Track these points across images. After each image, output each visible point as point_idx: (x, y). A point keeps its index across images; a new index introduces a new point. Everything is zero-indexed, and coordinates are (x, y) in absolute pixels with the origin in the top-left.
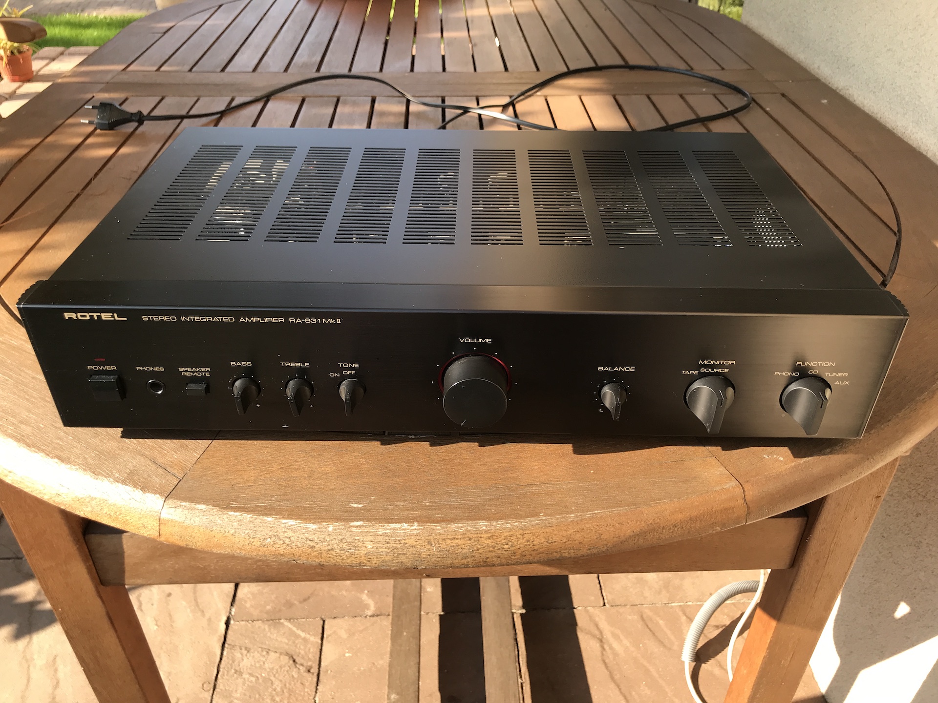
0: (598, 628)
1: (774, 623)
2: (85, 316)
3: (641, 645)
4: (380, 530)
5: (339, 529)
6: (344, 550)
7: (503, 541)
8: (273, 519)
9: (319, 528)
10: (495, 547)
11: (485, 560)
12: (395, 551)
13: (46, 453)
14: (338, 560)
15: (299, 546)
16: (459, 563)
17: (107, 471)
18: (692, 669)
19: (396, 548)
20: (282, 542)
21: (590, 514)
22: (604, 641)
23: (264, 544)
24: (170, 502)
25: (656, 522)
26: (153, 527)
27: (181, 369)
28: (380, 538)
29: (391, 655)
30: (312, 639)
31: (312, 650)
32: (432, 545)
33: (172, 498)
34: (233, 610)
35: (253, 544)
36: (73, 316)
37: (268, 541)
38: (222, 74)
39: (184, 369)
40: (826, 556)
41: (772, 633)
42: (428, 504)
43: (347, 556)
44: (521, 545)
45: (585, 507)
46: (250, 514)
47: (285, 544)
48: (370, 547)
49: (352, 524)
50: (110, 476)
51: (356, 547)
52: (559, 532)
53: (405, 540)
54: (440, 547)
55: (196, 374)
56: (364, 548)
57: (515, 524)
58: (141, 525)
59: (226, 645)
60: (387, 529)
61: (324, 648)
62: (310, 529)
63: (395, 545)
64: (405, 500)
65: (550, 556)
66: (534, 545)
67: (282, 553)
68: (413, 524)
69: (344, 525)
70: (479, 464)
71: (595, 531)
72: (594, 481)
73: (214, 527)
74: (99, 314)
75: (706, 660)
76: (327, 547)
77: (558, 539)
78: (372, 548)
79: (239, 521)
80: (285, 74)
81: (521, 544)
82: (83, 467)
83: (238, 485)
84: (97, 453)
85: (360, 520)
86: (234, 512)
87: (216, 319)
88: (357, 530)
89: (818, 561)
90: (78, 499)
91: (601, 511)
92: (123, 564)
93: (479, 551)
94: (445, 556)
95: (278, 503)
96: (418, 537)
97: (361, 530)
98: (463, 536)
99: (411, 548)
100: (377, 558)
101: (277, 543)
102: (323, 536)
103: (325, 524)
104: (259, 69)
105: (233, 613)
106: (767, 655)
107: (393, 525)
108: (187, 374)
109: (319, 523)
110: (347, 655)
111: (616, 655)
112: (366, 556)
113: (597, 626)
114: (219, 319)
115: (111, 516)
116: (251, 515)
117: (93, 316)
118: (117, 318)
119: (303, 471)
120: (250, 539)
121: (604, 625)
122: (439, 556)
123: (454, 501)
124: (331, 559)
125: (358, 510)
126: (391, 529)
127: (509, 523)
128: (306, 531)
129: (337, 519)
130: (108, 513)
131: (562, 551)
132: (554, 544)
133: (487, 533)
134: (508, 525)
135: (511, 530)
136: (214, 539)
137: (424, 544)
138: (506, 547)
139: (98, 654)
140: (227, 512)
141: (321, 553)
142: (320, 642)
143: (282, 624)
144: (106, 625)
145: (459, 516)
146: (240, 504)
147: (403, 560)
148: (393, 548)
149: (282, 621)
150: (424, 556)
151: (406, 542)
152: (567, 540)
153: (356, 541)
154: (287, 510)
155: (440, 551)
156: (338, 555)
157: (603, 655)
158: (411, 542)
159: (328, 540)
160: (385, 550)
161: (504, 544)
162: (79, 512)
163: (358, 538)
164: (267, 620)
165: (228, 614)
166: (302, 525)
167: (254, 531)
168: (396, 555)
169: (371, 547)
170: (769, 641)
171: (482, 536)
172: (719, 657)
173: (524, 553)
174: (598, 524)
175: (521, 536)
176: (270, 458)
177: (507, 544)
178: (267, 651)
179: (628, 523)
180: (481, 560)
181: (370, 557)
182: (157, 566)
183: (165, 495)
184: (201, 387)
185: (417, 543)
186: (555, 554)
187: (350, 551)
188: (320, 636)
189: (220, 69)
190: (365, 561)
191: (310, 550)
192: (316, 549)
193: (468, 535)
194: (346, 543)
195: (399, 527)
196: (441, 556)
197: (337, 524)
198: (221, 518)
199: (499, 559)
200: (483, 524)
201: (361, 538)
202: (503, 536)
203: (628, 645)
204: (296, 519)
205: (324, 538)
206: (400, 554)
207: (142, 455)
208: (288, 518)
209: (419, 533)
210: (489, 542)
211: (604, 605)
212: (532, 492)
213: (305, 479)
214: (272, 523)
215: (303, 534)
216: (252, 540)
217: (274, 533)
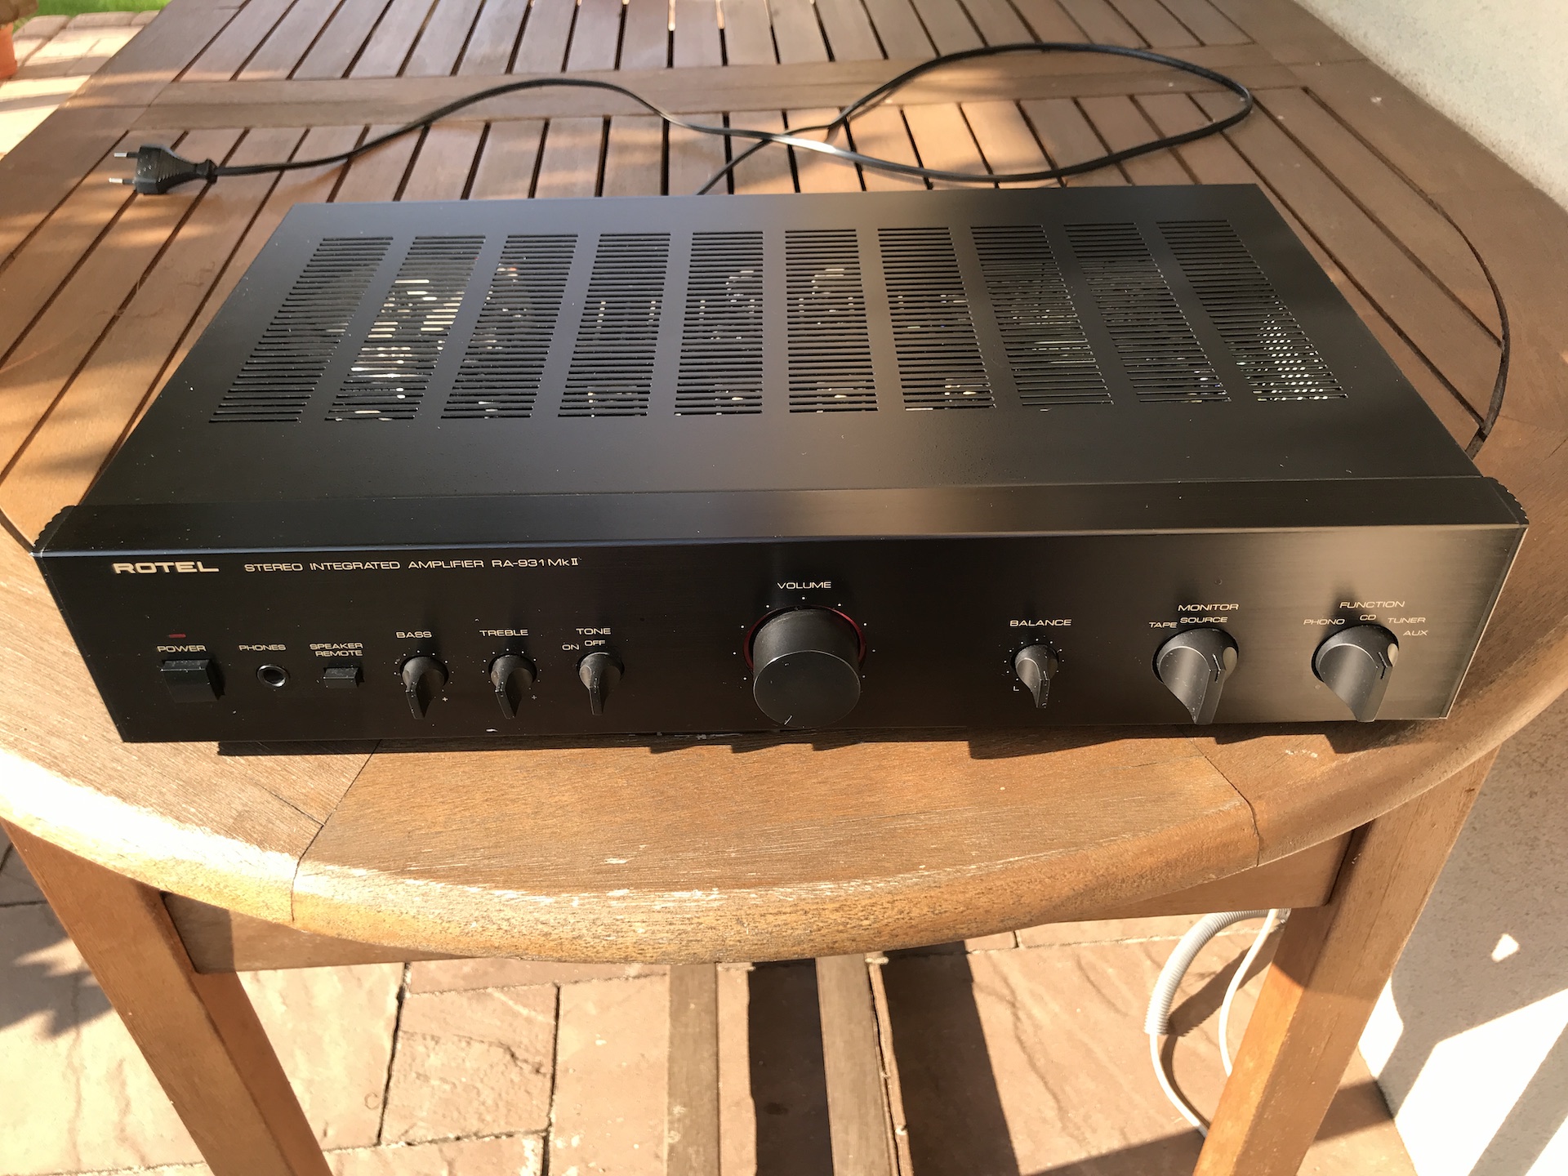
0: (1008, 985)
1: (1298, 991)
2: (148, 568)
3: (1078, 1010)
4: (656, 903)
5: (589, 903)
6: (599, 937)
7: (860, 914)
8: (480, 889)
9: (556, 902)
10: (848, 923)
11: (831, 945)
12: (684, 936)
13: (95, 787)
14: (589, 954)
15: (525, 933)
16: (789, 951)
17: (199, 815)
18: (1161, 1046)
19: (685, 932)
20: (495, 927)
21: (1003, 864)
22: (1018, 1005)
23: (466, 931)
24: (308, 866)
25: (1111, 872)
26: (282, 907)
27: (313, 646)
28: (658, 917)
29: (672, 1043)
30: (540, 1018)
31: (540, 1037)
32: (743, 924)
33: (310, 858)
34: (409, 975)
35: (450, 931)
36: (129, 568)
37: (472, 926)
38: (345, 81)
39: (318, 646)
40: (1385, 885)
41: (1295, 1006)
42: (733, 855)
43: (604, 947)
44: (890, 920)
45: (993, 852)
46: (441, 882)
47: (501, 931)
48: (640, 931)
49: (611, 894)
50: (204, 824)
51: (618, 932)
52: (952, 895)
53: (698, 918)
54: (757, 927)
55: (340, 653)
56: (632, 933)
57: (879, 885)
58: (262, 904)
59: (400, 1033)
60: (669, 901)
61: (560, 1032)
62: (542, 904)
63: (682, 927)
64: (695, 850)
65: (938, 934)
66: (911, 919)
67: (497, 945)
68: (711, 890)
69: (598, 897)
70: (815, 781)
71: (1011, 892)
72: (1007, 805)
73: (383, 905)
74: (172, 564)
75: (1184, 1031)
76: (571, 934)
77: (950, 906)
78: (645, 933)
79: (423, 895)
80: (453, 78)
81: (889, 917)
82: (158, 808)
83: (417, 832)
84: (181, 783)
85: (627, 886)
86: (415, 879)
87: (368, 565)
88: (619, 905)
89: (1371, 893)
90: (154, 863)
91: (1020, 858)
92: (230, 938)
93: (822, 932)
94: (765, 942)
95: (486, 862)
96: (719, 913)
97: (625, 904)
98: (795, 908)
99: (710, 930)
100: (654, 948)
101: (488, 928)
102: (563, 916)
103: (566, 895)
104: (408, 72)
105: (408, 980)
106: (1287, 1041)
107: (677, 895)
108: (324, 654)
109: (555, 894)
110: (599, 1043)
111: (1037, 1027)
112: (635, 946)
113: (1005, 980)
114: (373, 565)
115: (211, 889)
116: (443, 884)
117: (161, 567)
118: (202, 569)
119: (525, 804)
120: (443, 924)
121: (1018, 980)
122: (756, 942)
123: (776, 848)
124: (578, 953)
125: (617, 869)
126: (674, 901)
127: (869, 884)
128: (535, 909)
129: (585, 887)
130: (205, 885)
131: (958, 927)
132: (943, 915)
133: (834, 902)
134: (868, 888)
135: (872, 896)
136: (384, 924)
137: (729, 924)
138: (866, 923)
139: (196, 1080)
140: (403, 880)
141: (561, 944)
142: (554, 1023)
143: (490, 995)
144: (207, 1033)
145: (786, 875)
146: (424, 866)
147: (696, 951)
148: (680, 932)
149: (490, 990)
150: (731, 943)
151: (700, 921)
152: (965, 909)
153: (618, 923)
154: (502, 873)
155: (757, 934)
156: (588, 945)
157: (1016, 1028)
158: (709, 920)
159: (572, 921)
160: (666, 935)
161: (862, 918)
162: (157, 883)
163: (622, 917)
164: (466, 990)
165: (400, 982)
166: (527, 898)
167: (450, 911)
168: (684, 943)
169: (644, 931)
170: (1290, 1019)
171: (826, 907)
172: (1205, 1024)
173: (894, 932)
174: (1016, 880)
175: (889, 905)
176: (468, 782)
177: (867, 919)
178: (468, 1040)
179: (1065, 876)
180: (825, 946)
181: (642, 947)
183: (299, 853)
184: (349, 674)
185: (719, 922)
186: (946, 931)
187: (608, 938)
188: (553, 1013)
189: (340, 74)
190: (634, 954)
191: (543, 938)
192: (553, 937)
193: (803, 905)
194: (603, 927)
195: (688, 896)
196: (759, 943)
197: (586, 894)
198: (394, 891)
199: (854, 944)
200: (826, 888)
201: (626, 917)
202: (859, 906)
203: (1057, 1009)
204: (518, 888)
205: (565, 920)
206: (691, 941)
207: (256, 784)
208: (504, 887)
209: (722, 906)
210: (836, 916)
211: (1017, 946)
212: (906, 828)
213: (528, 817)
214: (478, 897)
215: (530, 912)
216: (446, 925)
217: (482, 913)
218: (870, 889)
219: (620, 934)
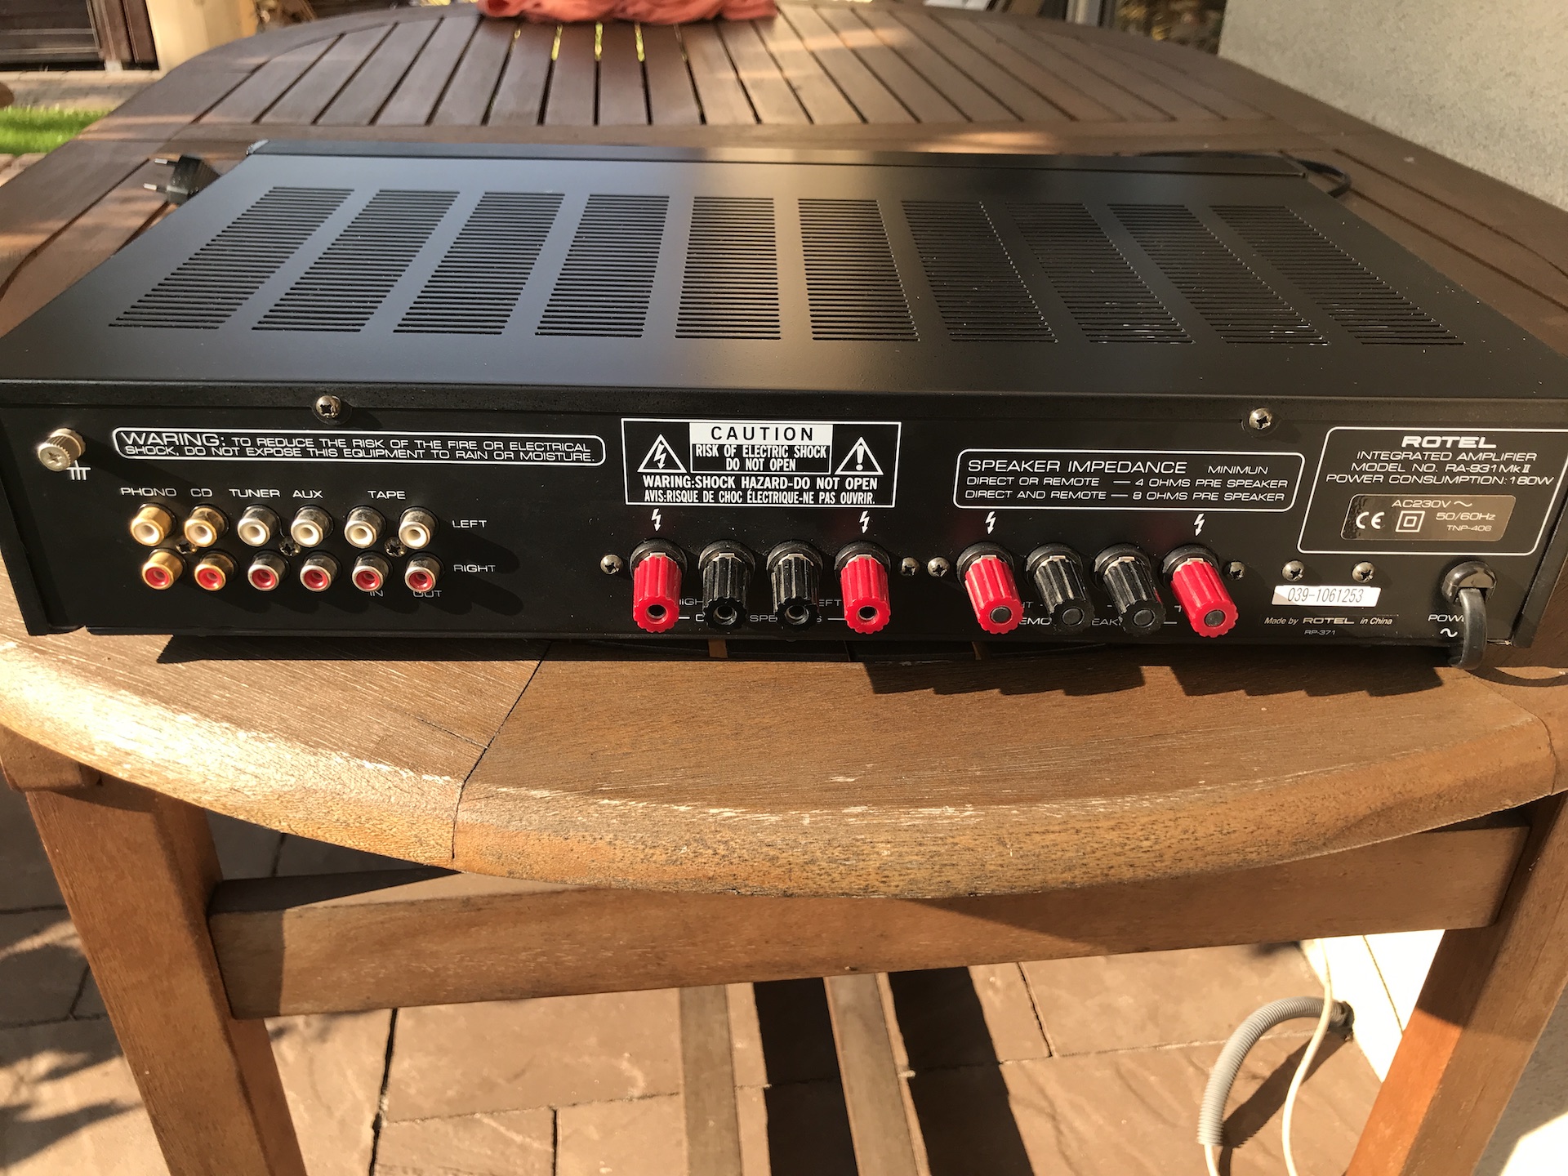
0: (1046, 1097)
1: (1454, 1033)
3: (1123, 1122)
4: (902, 820)
5: (822, 821)
6: (836, 861)
7: (1140, 833)
8: (690, 808)
9: (783, 821)
10: (1125, 844)
11: (1105, 872)
12: (936, 859)
13: (201, 713)
14: (823, 883)
15: (747, 858)
16: (1057, 879)
17: (333, 740)
18: (1218, 1158)
19: (939, 854)
20: (710, 852)
21: (1292, 778)
22: (1058, 1117)
23: (674, 858)
24: (475, 787)
25: (1408, 789)
26: (440, 842)
28: (904, 836)
29: (691, 1164)
30: (536, 1145)
31: (537, 1166)
32: (1006, 844)
33: (477, 781)
34: (386, 1101)
35: (654, 858)
37: (682, 852)
38: (371, 129)
40: (1559, 898)
41: (1451, 1051)
42: (978, 773)
43: (841, 874)
44: (1173, 841)
45: (1276, 767)
46: (642, 802)
47: (717, 856)
49: (846, 811)
50: (340, 748)
52: (1241, 811)
53: (953, 837)
54: (1021, 848)
56: (875, 856)
57: (1158, 801)
58: (414, 839)
59: (377, 1167)
60: (917, 818)
61: (559, 1160)
62: (767, 823)
63: (935, 848)
64: (933, 769)
65: (1225, 859)
66: (1196, 839)
67: (711, 874)
68: (964, 807)
69: (832, 814)
70: (1050, 704)
71: (1305, 809)
72: (1275, 724)
73: (571, 831)
75: (1239, 1142)
76: (802, 857)
77: (1239, 825)
78: (891, 856)
80: (483, 128)
81: (1172, 837)
82: (281, 734)
83: (601, 753)
84: (305, 710)
85: (860, 803)
86: (610, 799)
89: (1545, 907)
90: (276, 796)
91: (1308, 772)
92: (279, 971)
93: (1096, 854)
94: (1031, 866)
95: (691, 781)
96: (977, 831)
97: (866, 822)
98: (1064, 827)
99: (967, 852)
100: (900, 875)
101: (701, 854)
102: (792, 837)
103: (794, 813)
104: (436, 120)
105: (385, 1107)
106: (1439, 1094)
107: (926, 811)
109: (781, 811)
110: (603, 1170)
111: (1082, 1141)
112: (879, 871)
113: (1042, 1091)
115: (348, 825)
116: (644, 804)
119: (721, 726)
120: (646, 850)
121: (1054, 1089)
122: (1020, 867)
123: (1026, 767)
124: (810, 882)
125: (846, 787)
126: (922, 818)
127: (1147, 799)
128: (758, 829)
129: (816, 804)
130: (341, 821)
131: (1248, 850)
132: (1233, 836)
133: (1109, 819)
134: (1146, 804)
135: (1151, 812)
136: (571, 854)
137: (990, 844)
138: (1146, 844)
139: (212, 1162)
140: (595, 801)
141: (790, 871)
142: (551, 1150)
143: (479, 1121)
144: (235, 1100)
145: (1048, 792)
146: (617, 786)
147: (950, 878)
149: (478, 1116)
150: (992, 868)
151: (955, 841)
152: (1255, 828)
153: (859, 843)
154: (712, 792)
155: (1021, 857)
156: (823, 871)
157: (1059, 1142)
158: (965, 840)
159: (803, 842)
160: (916, 857)
161: (1142, 838)
162: (277, 824)
163: (863, 837)
164: (451, 1117)
165: (376, 1110)
166: (748, 816)
167: (655, 834)
168: (937, 868)
169: (889, 853)
170: (1444, 1067)
171: (1100, 825)
172: (1261, 1134)
173: (1178, 855)
174: (1308, 795)
175: (1171, 823)
176: (648, 706)
177: (1147, 839)
178: (455, 1172)
179: (1360, 792)
180: (1099, 872)
181: (886, 873)
182: (345, 975)
183: (462, 775)
185: (977, 842)
186: (1234, 856)
187: (847, 863)
188: (551, 1139)
189: (366, 121)
190: (876, 883)
191: (769, 864)
193: (1073, 823)
194: (840, 848)
195: (938, 813)
196: (1024, 867)
197: (818, 812)
199: (1131, 869)
200: (1098, 804)
201: (868, 837)
202: (1138, 824)
203: (1101, 1122)
204: (736, 806)
205: (795, 840)
206: (946, 865)
207: (396, 710)
208: (718, 806)
209: (979, 823)
210: (1113, 835)
211: (1051, 1055)
212: (1169, 747)
213: (728, 738)
214: (689, 816)
215: (753, 833)
216: (649, 851)
217: (694, 835)
218: (1148, 805)
219: (861, 857)
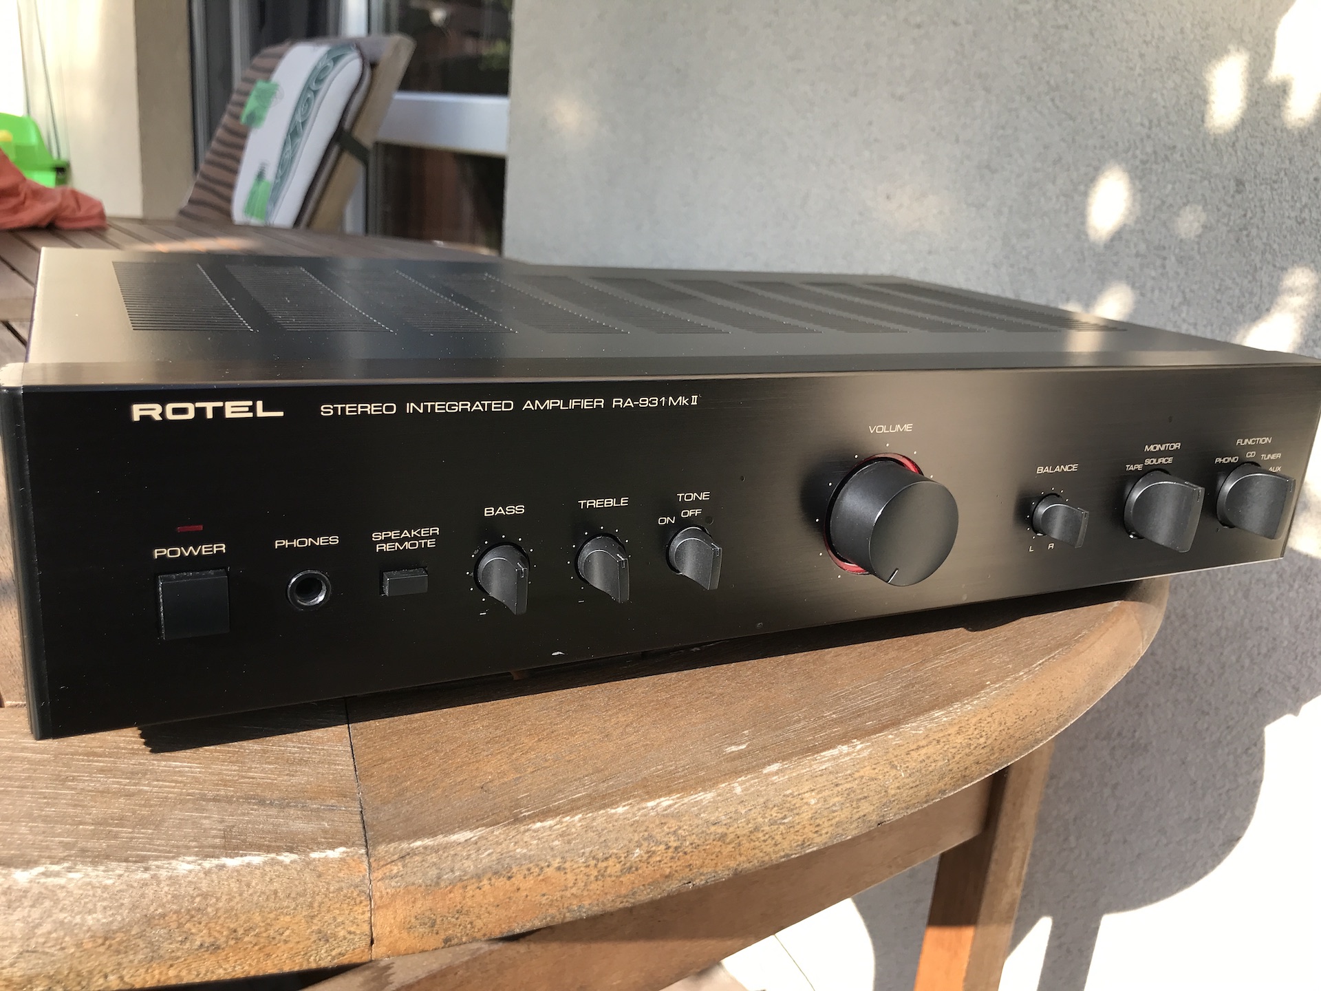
2: (184, 411)
5: (752, 786)
9: (719, 795)
12: (852, 796)
16: (935, 789)
19: (852, 790)
21: (1038, 666)
23: (628, 865)
24: (382, 850)
27: (378, 536)
28: (822, 781)
32: (896, 767)
33: (380, 843)
35: (607, 873)
36: (155, 411)
37: (636, 855)
39: (382, 536)
42: (834, 716)
43: (781, 834)
44: (996, 734)
47: (670, 850)
48: (813, 802)
51: (792, 810)
52: (1024, 699)
55: (407, 545)
56: (806, 807)
57: (974, 703)
62: (705, 802)
63: (848, 786)
64: (797, 722)
66: (1008, 729)
68: (852, 743)
69: (756, 777)
74: (220, 404)
76: (747, 827)
77: (1026, 711)
78: (818, 803)
79: (561, 835)
81: (994, 731)
83: (492, 785)
86: (540, 821)
88: (781, 779)
93: (955, 759)
95: (604, 785)
96: (872, 762)
97: (787, 777)
98: (928, 740)
99: (872, 783)
100: (828, 820)
107: (827, 754)
108: (387, 547)
114: (484, 405)
118: (261, 413)
123: (863, 703)
126: (828, 760)
128: (700, 809)
129: (735, 773)
133: (952, 726)
134: (969, 707)
135: (975, 713)
137: (885, 770)
140: (526, 827)
141: (739, 844)
145: (899, 715)
146: (537, 808)
147: (866, 812)
148: (847, 792)
150: (893, 792)
151: (860, 774)
153: (789, 799)
155: (910, 776)
158: (867, 772)
159: (743, 812)
160: (837, 799)
163: (790, 791)
166: (686, 800)
167: (603, 844)
168: (854, 804)
169: (816, 800)
171: (949, 732)
173: (1001, 746)
175: (990, 719)
181: (818, 822)
183: (360, 840)
185: (877, 771)
187: (786, 821)
190: (810, 835)
191: (719, 843)
192: (731, 836)
193: (932, 736)
194: (776, 808)
195: (837, 753)
196: (914, 785)
197: (743, 778)
198: (521, 843)
200: (939, 715)
201: (793, 791)
202: (971, 725)
204: (670, 793)
205: (736, 812)
206: (860, 799)
208: (651, 798)
209: (870, 754)
215: (696, 815)
217: (641, 834)
219: (795, 812)
